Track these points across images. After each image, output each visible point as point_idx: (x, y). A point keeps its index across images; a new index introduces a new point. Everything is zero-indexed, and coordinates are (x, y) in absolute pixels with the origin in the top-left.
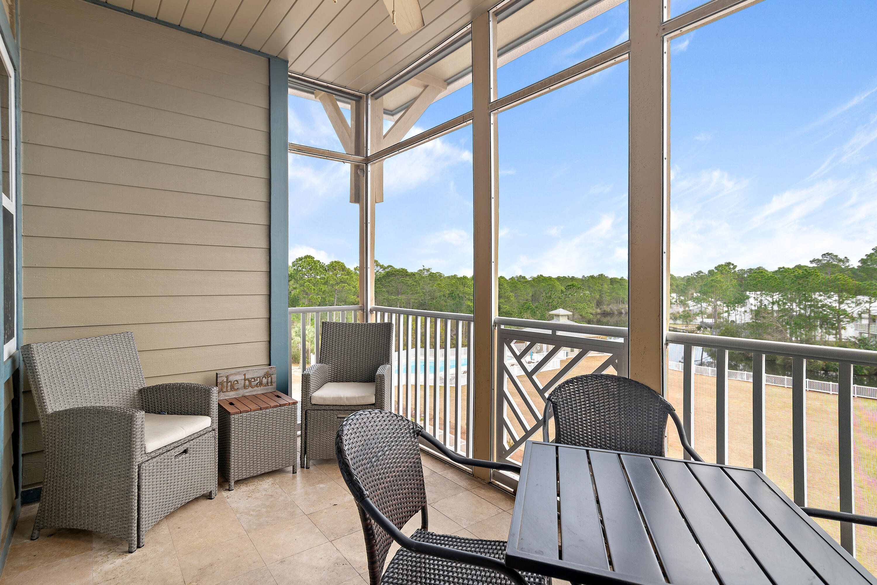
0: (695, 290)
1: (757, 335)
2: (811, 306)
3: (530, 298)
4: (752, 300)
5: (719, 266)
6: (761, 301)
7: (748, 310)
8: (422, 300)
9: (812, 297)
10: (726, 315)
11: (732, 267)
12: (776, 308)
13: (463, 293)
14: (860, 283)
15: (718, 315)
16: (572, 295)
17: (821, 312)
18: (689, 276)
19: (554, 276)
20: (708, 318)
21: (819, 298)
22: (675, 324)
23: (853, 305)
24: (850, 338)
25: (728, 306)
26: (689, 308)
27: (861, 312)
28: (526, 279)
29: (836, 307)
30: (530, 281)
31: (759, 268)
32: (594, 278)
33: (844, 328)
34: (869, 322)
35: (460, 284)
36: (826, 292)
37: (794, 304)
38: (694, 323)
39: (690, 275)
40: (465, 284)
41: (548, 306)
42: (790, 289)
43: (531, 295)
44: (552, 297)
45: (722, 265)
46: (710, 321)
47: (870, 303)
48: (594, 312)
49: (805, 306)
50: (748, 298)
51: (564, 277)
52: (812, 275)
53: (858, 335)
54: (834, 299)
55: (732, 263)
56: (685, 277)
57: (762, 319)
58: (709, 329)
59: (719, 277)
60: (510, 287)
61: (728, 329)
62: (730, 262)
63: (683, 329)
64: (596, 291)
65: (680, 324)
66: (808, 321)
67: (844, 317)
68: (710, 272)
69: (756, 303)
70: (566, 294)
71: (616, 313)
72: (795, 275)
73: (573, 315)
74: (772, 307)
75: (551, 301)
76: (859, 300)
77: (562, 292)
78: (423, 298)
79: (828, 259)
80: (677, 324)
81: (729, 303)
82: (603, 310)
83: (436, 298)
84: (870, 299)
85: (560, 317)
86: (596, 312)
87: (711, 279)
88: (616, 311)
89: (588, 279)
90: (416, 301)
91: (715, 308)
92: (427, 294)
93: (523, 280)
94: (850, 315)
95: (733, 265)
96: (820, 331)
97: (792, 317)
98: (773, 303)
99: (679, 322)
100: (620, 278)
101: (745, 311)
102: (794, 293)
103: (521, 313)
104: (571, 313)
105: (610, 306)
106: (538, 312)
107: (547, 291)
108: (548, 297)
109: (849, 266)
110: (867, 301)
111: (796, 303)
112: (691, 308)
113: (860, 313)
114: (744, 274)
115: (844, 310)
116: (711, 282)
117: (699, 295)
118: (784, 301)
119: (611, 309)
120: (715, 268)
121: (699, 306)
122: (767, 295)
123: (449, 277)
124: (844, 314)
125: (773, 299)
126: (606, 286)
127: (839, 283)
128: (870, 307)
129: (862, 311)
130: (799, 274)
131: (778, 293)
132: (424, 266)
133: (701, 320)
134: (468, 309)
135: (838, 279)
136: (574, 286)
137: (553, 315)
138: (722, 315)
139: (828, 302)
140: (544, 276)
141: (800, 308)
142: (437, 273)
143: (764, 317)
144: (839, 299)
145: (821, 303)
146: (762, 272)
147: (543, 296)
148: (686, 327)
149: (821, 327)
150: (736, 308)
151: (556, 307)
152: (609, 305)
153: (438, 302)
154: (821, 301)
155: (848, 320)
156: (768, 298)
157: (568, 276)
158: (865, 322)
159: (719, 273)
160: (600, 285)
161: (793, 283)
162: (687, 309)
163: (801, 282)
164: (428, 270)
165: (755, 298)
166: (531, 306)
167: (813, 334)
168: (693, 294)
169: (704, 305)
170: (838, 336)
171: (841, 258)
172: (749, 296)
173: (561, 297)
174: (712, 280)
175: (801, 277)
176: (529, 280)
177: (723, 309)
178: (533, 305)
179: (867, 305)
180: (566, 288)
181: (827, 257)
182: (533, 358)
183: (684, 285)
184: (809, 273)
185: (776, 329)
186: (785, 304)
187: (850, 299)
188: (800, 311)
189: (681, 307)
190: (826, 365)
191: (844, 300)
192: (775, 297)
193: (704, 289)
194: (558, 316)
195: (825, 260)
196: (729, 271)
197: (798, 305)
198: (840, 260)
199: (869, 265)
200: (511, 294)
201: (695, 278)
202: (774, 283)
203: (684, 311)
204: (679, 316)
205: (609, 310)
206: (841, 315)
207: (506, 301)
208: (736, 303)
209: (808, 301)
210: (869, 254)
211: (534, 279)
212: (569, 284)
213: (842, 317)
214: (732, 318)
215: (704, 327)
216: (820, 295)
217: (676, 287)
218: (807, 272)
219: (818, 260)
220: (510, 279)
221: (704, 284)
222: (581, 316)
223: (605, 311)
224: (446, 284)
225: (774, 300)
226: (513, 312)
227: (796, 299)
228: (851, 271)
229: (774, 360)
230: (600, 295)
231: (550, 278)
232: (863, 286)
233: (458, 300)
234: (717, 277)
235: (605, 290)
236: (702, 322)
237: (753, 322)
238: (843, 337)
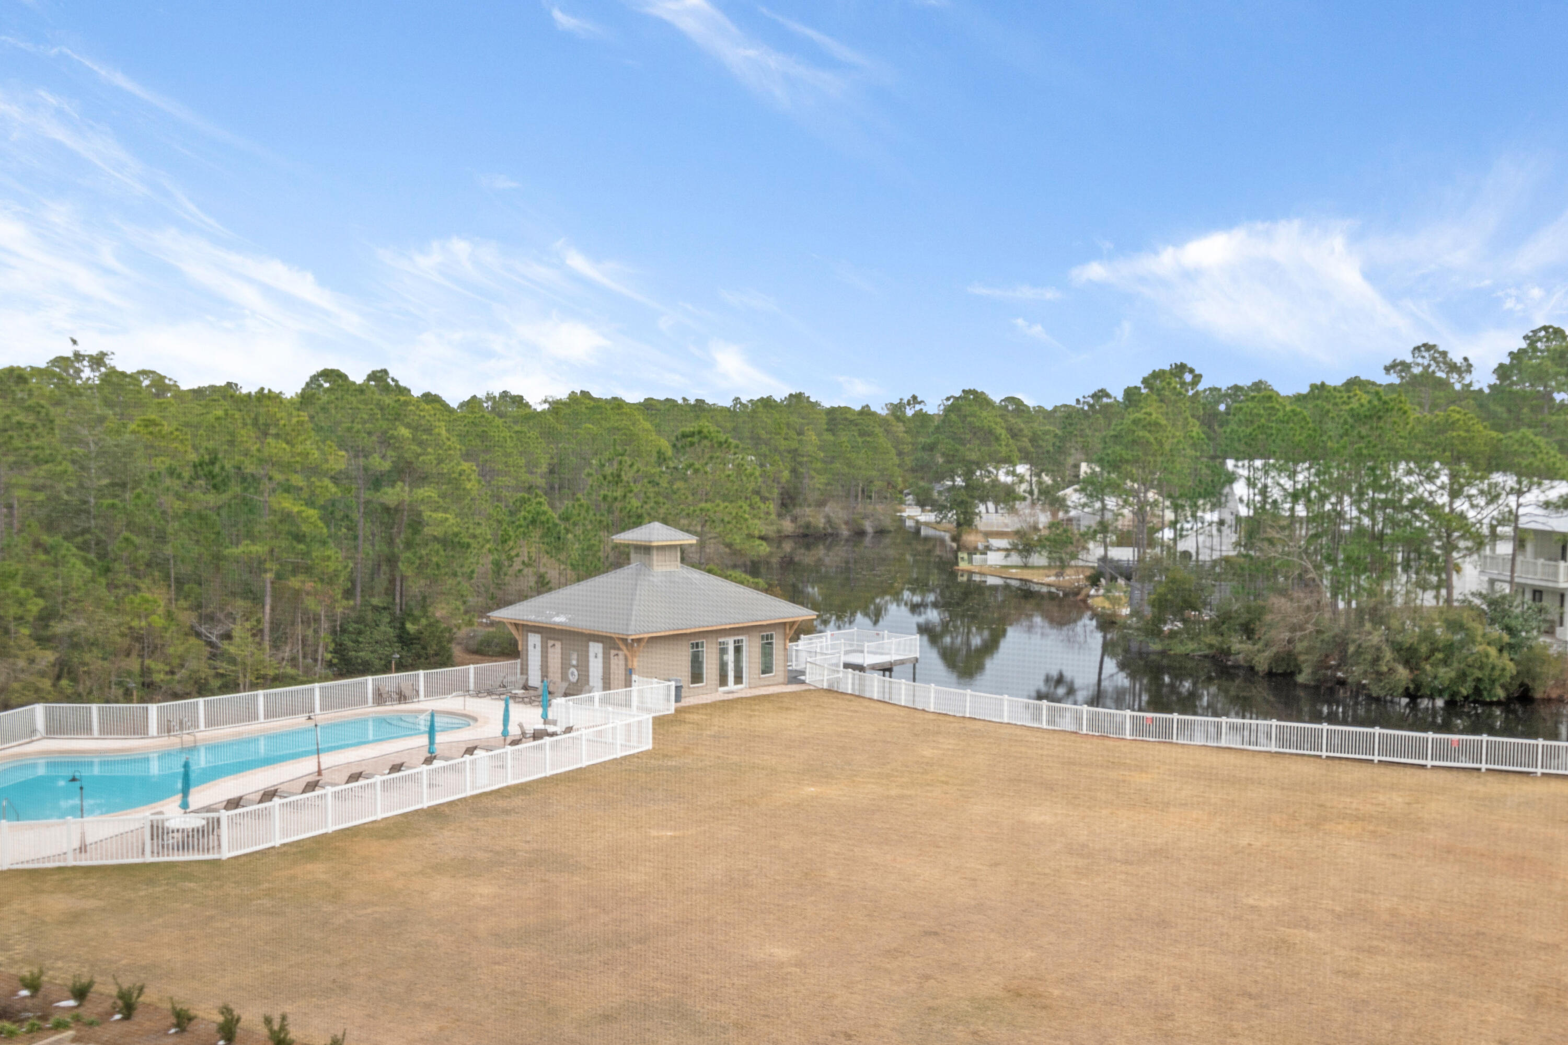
0: (1087, 454)
1: (1252, 598)
2: (1386, 504)
3: (541, 482)
4: (1240, 489)
5: (1156, 375)
6: (1264, 491)
7: (1229, 519)
8: (69, 491)
9: (1389, 477)
10: (1168, 534)
11: (1188, 377)
12: (1301, 511)
13: (261, 461)
14: (1501, 436)
15: (1148, 533)
16: (696, 471)
17: (1408, 522)
18: (1070, 406)
19: (633, 397)
20: (1120, 544)
21: (1406, 480)
22: (1025, 567)
23: (1482, 501)
24: (1471, 598)
25: (1176, 508)
26: (1067, 512)
27: (1497, 520)
28: (527, 405)
29: (1443, 505)
30: (543, 412)
31: (1258, 386)
32: (771, 407)
33: (1458, 570)
34: (1514, 550)
35: (245, 424)
36: (1423, 461)
37: (1347, 500)
38: (1081, 563)
39: (1073, 403)
40: (267, 425)
41: (610, 511)
42: (1338, 452)
43: (544, 468)
44: (624, 478)
45: (1163, 372)
46: (1124, 554)
47: (1520, 493)
48: (770, 531)
49: (1373, 504)
50: (1231, 478)
51: (667, 400)
52: (1392, 409)
53: (1486, 585)
54: (1438, 482)
55: (1189, 365)
56: (1056, 409)
57: (1266, 545)
58: (1121, 582)
59: (1153, 411)
60: (462, 437)
61: (1173, 581)
62: (1184, 362)
63: (1049, 585)
64: (780, 454)
65: (1039, 568)
66: (1379, 548)
67: (1462, 537)
68: (1130, 393)
69: (1251, 496)
70: (676, 468)
71: (845, 532)
72: (1352, 409)
73: (702, 545)
74: (1292, 509)
75: (619, 493)
76: (1496, 485)
77: (661, 458)
78: (73, 485)
79: (1426, 362)
80: (1033, 567)
81: (1181, 496)
82: (801, 522)
83: (138, 483)
84: (1519, 482)
85: (655, 556)
86: (779, 531)
87: (1132, 417)
88: (843, 526)
89: (754, 411)
90: (40, 497)
91: (1140, 513)
92: (93, 465)
93: (512, 410)
94: (1473, 529)
95: (1191, 371)
96: (1404, 578)
97: (1337, 537)
98: (1295, 496)
99: (1039, 559)
100: (857, 408)
101: (1221, 523)
102: (1347, 465)
103: (504, 542)
104: (692, 540)
105: (827, 509)
106: (570, 536)
107: (607, 454)
108: (610, 478)
109: (1470, 384)
110: (1512, 489)
111: (1351, 495)
112: (1073, 513)
113: (1494, 522)
114: (1218, 402)
115: (1462, 516)
116: (1134, 428)
117: (1098, 469)
118: (1322, 489)
119: (829, 521)
120: (1145, 381)
121: (1098, 505)
122: (1280, 470)
123: (198, 393)
124: (1461, 528)
125: (1295, 482)
126: (812, 436)
127: (1455, 434)
128: (1519, 506)
129: (1500, 517)
130: (1362, 405)
131: (1307, 465)
132: (74, 342)
133: (1100, 552)
134: (285, 527)
135: (1453, 423)
136: (706, 437)
137: (628, 546)
138: (1159, 535)
139: (1425, 489)
140: (595, 394)
141: (1361, 511)
142: (144, 373)
143: (1271, 541)
144: (1452, 484)
145: (1410, 496)
146: (1270, 398)
147: (589, 475)
148: (1057, 575)
149: (1406, 568)
150: (1199, 514)
151: (640, 516)
152: (821, 504)
153: (146, 497)
154: (1410, 488)
155: (1469, 544)
156: (1282, 481)
157: (684, 399)
158: (1505, 549)
159: (1155, 397)
160: (792, 434)
161: (1346, 433)
162: (1061, 515)
163: (1364, 431)
164: (98, 361)
165: (1248, 479)
166: (545, 513)
167: (1386, 588)
168: (1077, 466)
169: (1111, 502)
170: (1444, 592)
171: (1455, 360)
172: (1233, 473)
173: (657, 479)
174: (1135, 422)
175: (1366, 416)
176: (539, 409)
177: (1163, 516)
178: (552, 506)
179: (1512, 500)
180: (674, 446)
181: (1423, 357)
182: (550, 717)
183: (1056, 436)
184: (1385, 403)
185: (1300, 575)
186: (1323, 498)
187: (1477, 482)
188: (1359, 518)
189: (1043, 510)
190: (1413, 681)
191: (1462, 487)
192: (1300, 477)
193: (1114, 452)
194: (646, 549)
195: (1418, 364)
196: (1180, 393)
197: (1357, 503)
198: (1453, 368)
199: (1513, 383)
200: (465, 466)
201: (1085, 412)
202: (1300, 435)
203: (1051, 526)
204: (1040, 540)
205: (820, 522)
206: (1455, 531)
207: (443, 496)
208: (1200, 496)
209: (1382, 489)
210: (1515, 351)
211: (556, 407)
212: (688, 429)
213: (1456, 534)
214: (1187, 545)
215: (1108, 576)
216: (1409, 472)
217: (1031, 441)
218: (1380, 399)
219: (1403, 363)
220: (462, 405)
221: (1112, 433)
222: (729, 546)
223: (808, 526)
224: (187, 425)
225: (1299, 486)
226: (474, 536)
227: (1349, 483)
228: (1475, 399)
229: (1292, 674)
230: (794, 471)
231: (617, 404)
232: (1507, 445)
233: (238, 490)
234: (1148, 410)
235: (810, 449)
236: (1104, 559)
237: (1239, 555)
238: (1456, 595)
